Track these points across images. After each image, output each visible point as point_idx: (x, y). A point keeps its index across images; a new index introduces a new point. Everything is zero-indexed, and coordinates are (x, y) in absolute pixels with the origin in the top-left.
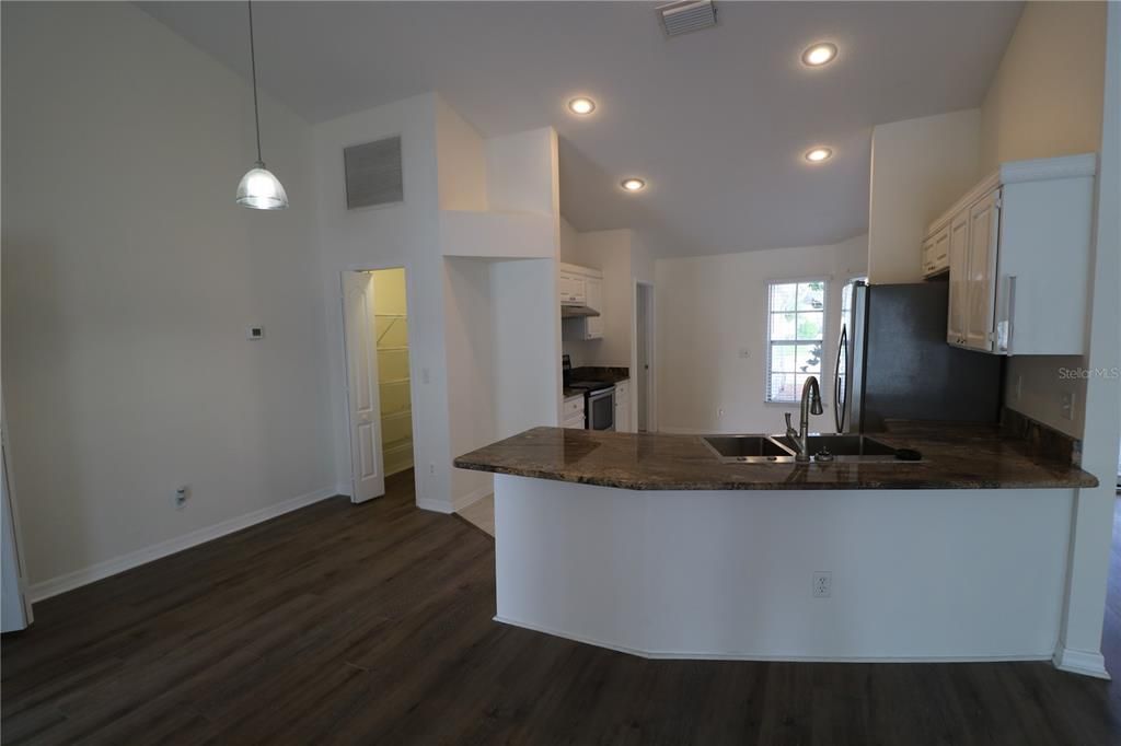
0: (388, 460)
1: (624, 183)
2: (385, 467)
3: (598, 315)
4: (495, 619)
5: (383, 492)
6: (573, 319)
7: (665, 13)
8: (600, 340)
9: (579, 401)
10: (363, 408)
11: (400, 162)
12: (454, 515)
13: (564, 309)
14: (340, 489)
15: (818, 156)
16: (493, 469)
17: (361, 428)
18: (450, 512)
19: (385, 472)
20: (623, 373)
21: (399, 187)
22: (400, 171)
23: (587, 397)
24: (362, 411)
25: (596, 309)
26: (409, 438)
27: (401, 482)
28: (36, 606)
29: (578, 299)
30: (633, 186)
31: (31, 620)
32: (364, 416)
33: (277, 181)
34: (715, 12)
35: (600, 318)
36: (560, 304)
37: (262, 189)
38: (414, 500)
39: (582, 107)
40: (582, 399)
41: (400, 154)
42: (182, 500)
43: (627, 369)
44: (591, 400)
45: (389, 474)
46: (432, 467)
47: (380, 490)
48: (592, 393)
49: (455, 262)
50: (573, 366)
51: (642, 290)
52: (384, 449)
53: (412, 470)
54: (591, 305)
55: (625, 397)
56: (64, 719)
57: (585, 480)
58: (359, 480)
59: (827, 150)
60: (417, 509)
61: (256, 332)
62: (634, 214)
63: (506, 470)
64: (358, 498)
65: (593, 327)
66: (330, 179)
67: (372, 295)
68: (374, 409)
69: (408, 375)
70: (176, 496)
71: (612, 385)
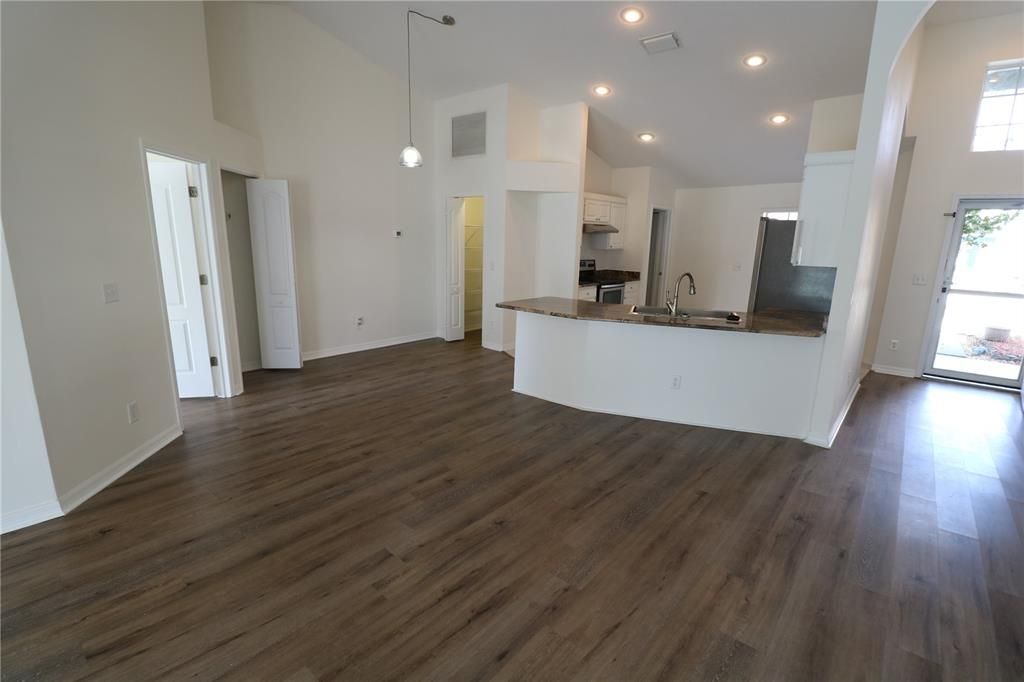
0: (467, 321)
1: (639, 136)
3: (617, 231)
5: (463, 338)
6: (592, 233)
7: (646, 42)
8: (620, 251)
9: (592, 291)
11: (485, 128)
12: (503, 352)
13: (586, 226)
14: (439, 334)
15: (779, 120)
17: (453, 296)
18: (500, 350)
19: (465, 327)
20: (635, 276)
21: (483, 144)
22: (485, 133)
23: (599, 287)
24: (453, 285)
25: (616, 227)
26: (480, 309)
27: (474, 335)
28: (305, 363)
29: (601, 220)
30: (646, 138)
33: (418, 152)
34: (677, 41)
35: (619, 234)
36: (582, 223)
37: (411, 157)
38: (481, 343)
39: (602, 91)
40: (595, 289)
42: (360, 324)
43: (639, 274)
44: (602, 292)
45: (467, 329)
46: (492, 322)
47: (462, 336)
48: (604, 286)
50: (597, 269)
51: (657, 214)
53: (480, 330)
54: (613, 224)
55: (633, 293)
58: (446, 325)
59: (785, 116)
60: (482, 347)
61: (399, 233)
62: (648, 156)
64: (448, 340)
65: (613, 241)
66: (443, 137)
67: (463, 214)
68: (461, 285)
69: (482, 267)
70: (357, 321)
71: (622, 284)
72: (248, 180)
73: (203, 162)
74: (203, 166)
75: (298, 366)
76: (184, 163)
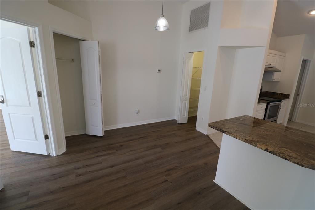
0: (190, 112)
1: (309, 12)
2: (188, 114)
4: (214, 181)
5: (187, 122)
6: (268, 72)
8: (278, 82)
9: (264, 105)
10: (185, 96)
11: (209, 13)
12: (207, 135)
13: (266, 68)
14: (176, 118)
16: (224, 132)
17: (183, 102)
19: (188, 116)
20: (287, 96)
21: (207, 22)
22: (208, 16)
23: (268, 104)
24: (185, 97)
25: (280, 69)
26: (197, 107)
27: (192, 120)
29: (272, 65)
31: (104, 135)
32: (185, 99)
33: (167, 21)
35: (281, 73)
36: (264, 66)
37: (162, 24)
38: (195, 127)
40: (266, 105)
41: (209, 10)
42: (138, 113)
43: (289, 95)
44: (269, 106)
45: (190, 116)
46: (202, 118)
48: (271, 103)
49: (222, 48)
51: (305, 62)
52: (189, 109)
53: (196, 117)
54: (277, 67)
55: (285, 106)
56: (101, 163)
57: (269, 151)
58: (180, 117)
60: (196, 130)
61: (159, 70)
63: (229, 134)
64: (179, 122)
65: (276, 77)
67: (193, 61)
68: (188, 97)
69: (200, 87)
70: (136, 112)
71: (280, 101)
72: (80, 41)
73: (37, 27)
74: (37, 28)
75: (101, 134)
76: (26, 27)
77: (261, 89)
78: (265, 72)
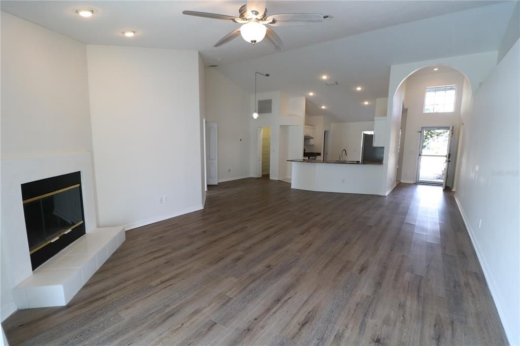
2: (262, 171)
5: (261, 177)
6: (307, 139)
7: (328, 83)
8: (313, 145)
10: (259, 157)
12: (278, 180)
13: (305, 137)
14: (252, 175)
17: (258, 162)
19: (262, 173)
20: (319, 154)
21: (271, 110)
22: (271, 106)
25: (313, 137)
26: (268, 166)
27: (267, 175)
29: (308, 134)
30: (323, 107)
35: (314, 139)
37: (255, 116)
39: (311, 94)
41: (271, 103)
46: (274, 170)
49: (282, 126)
50: (306, 152)
52: (262, 167)
54: (311, 136)
58: (257, 172)
59: (368, 102)
60: (270, 179)
61: (241, 140)
62: (323, 113)
64: (257, 177)
65: (312, 142)
67: (262, 134)
68: (261, 158)
69: (270, 151)
70: (228, 170)
71: (316, 156)
75: (217, 184)
77: (304, 150)
78: (305, 139)
